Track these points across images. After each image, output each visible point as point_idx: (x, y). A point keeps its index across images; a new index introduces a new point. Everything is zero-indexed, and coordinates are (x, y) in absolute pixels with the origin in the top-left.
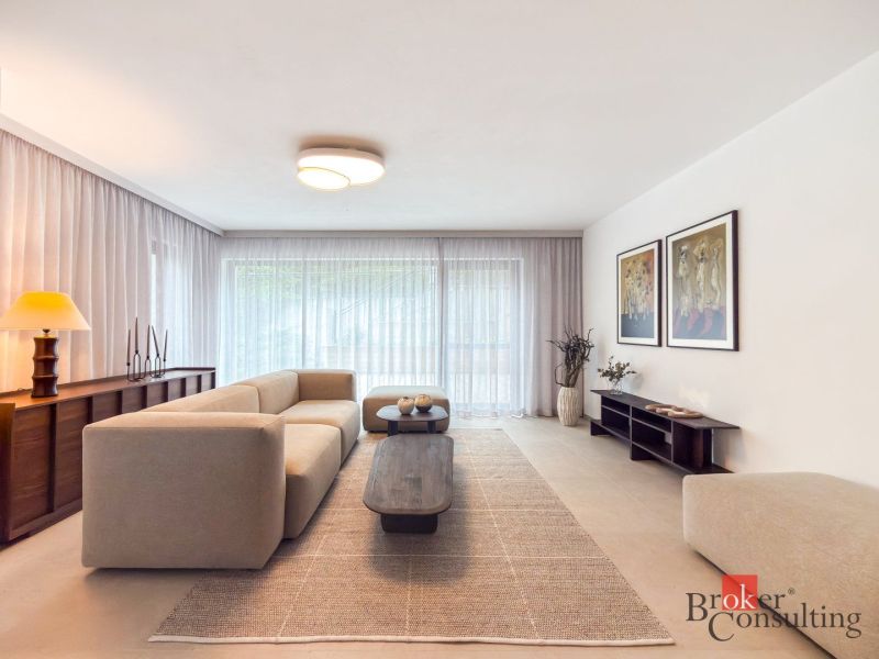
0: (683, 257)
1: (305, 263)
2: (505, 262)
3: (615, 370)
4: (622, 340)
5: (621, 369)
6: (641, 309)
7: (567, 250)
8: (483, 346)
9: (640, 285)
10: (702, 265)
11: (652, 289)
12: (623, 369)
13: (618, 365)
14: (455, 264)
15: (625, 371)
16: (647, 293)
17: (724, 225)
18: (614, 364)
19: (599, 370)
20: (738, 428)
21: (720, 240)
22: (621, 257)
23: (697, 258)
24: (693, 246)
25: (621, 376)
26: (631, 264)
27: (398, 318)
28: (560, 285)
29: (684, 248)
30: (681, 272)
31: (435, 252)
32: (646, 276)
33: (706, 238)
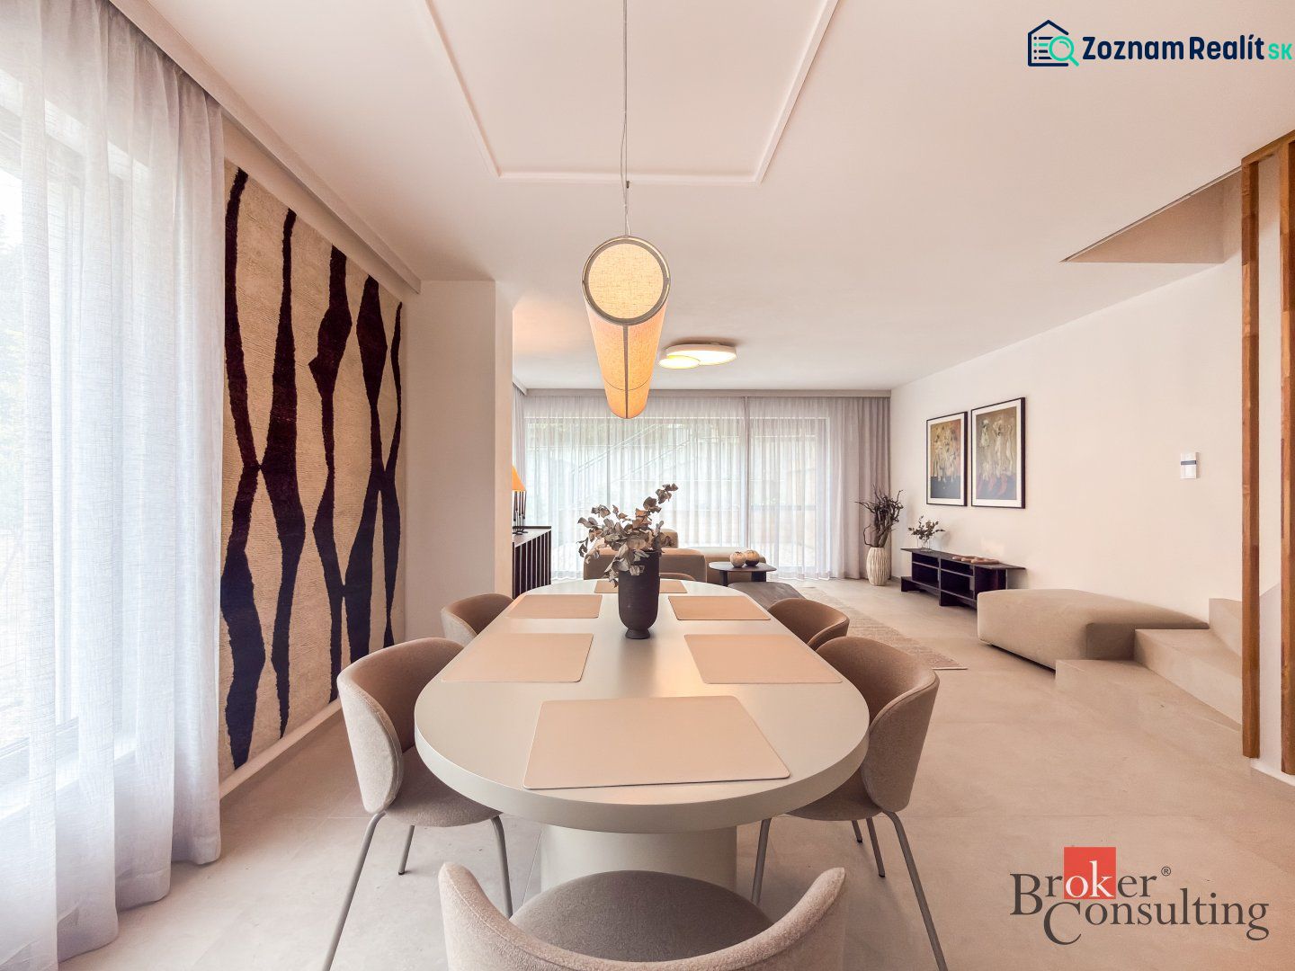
0: (985, 429)
1: (609, 421)
2: (812, 421)
3: (925, 528)
4: (932, 501)
5: (930, 527)
6: (949, 472)
7: (874, 410)
8: (789, 508)
9: (948, 450)
10: (999, 438)
11: (959, 455)
12: (933, 527)
13: (928, 523)
14: (761, 424)
15: (934, 530)
16: (955, 458)
17: (1015, 408)
18: (924, 523)
19: (910, 529)
20: (1024, 569)
21: (1012, 419)
22: (930, 423)
23: (995, 431)
24: (992, 422)
25: (931, 534)
26: (939, 430)
27: (703, 478)
28: (867, 445)
29: (986, 422)
30: (983, 441)
31: (741, 412)
32: (954, 443)
33: (1002, 417)
